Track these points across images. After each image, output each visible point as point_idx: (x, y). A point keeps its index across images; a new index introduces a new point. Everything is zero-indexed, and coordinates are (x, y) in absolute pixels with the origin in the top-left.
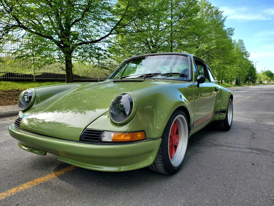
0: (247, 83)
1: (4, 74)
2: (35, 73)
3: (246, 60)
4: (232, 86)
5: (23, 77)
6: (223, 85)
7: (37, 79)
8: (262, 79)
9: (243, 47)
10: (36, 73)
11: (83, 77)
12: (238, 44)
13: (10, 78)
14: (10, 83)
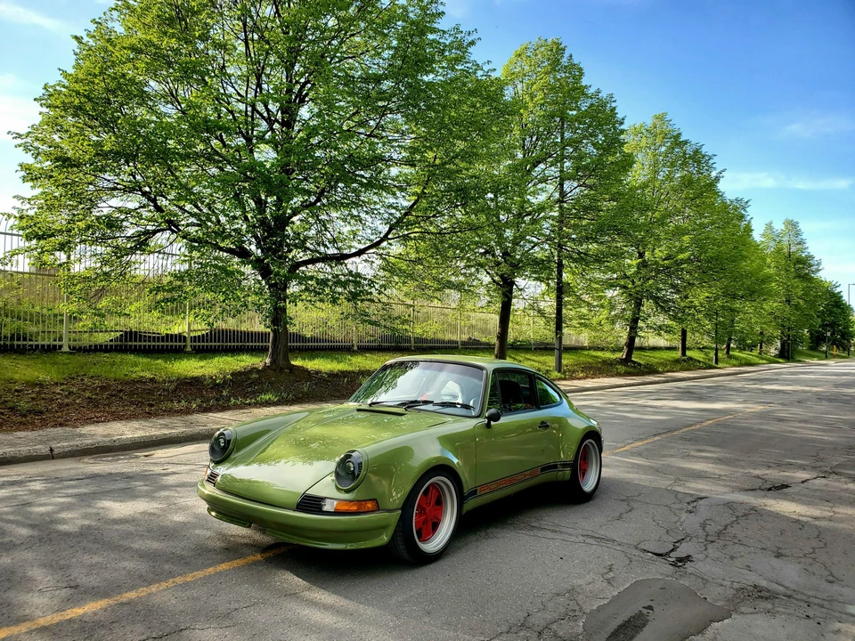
0: (823, 349)
1: (118, 334)
2: (190, 331)
3: (811, 280)
4: (761, 361)
5: (163, 341)
6: (733, 357)
7: (195, 346)
9: (799, 244)
10: (195, 331)
11: (313, 339)
13: (130, 343)
14: (131, 358)
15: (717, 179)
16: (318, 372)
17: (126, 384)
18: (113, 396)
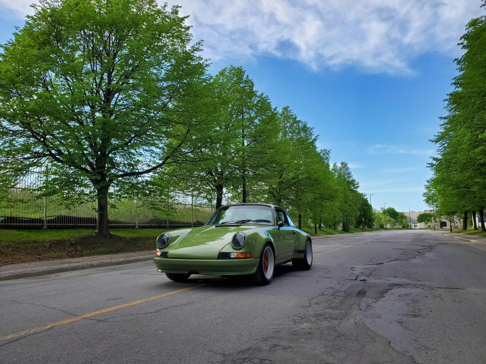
0: (361, 227)
2: (46, 217)
5: (30, 223)
6: (322, 231)
7: (49, 226)
8: (383, 221)
9: (348, 174)
10: (49, 217)
12: (341, 169)
13: (11, 224)
15: (315, 140)
16: (125, 238)
17: (20, 244)
18: (15, 250)
